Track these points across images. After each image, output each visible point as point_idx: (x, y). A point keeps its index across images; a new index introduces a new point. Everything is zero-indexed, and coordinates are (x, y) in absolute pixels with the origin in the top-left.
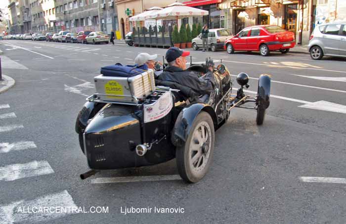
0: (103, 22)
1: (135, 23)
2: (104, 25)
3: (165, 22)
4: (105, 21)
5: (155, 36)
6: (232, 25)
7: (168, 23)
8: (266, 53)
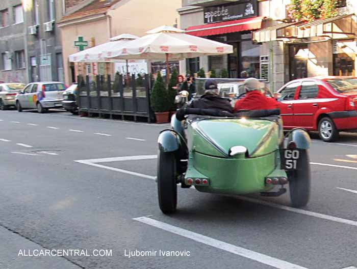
0: (34, 63)
1: (96, 67)
2: (35, 70)
3: (154, 67)
4: (38, 63)
5: (118, 95)
6: (283, 75)
7: (161, 68)
8: (330, 135)
